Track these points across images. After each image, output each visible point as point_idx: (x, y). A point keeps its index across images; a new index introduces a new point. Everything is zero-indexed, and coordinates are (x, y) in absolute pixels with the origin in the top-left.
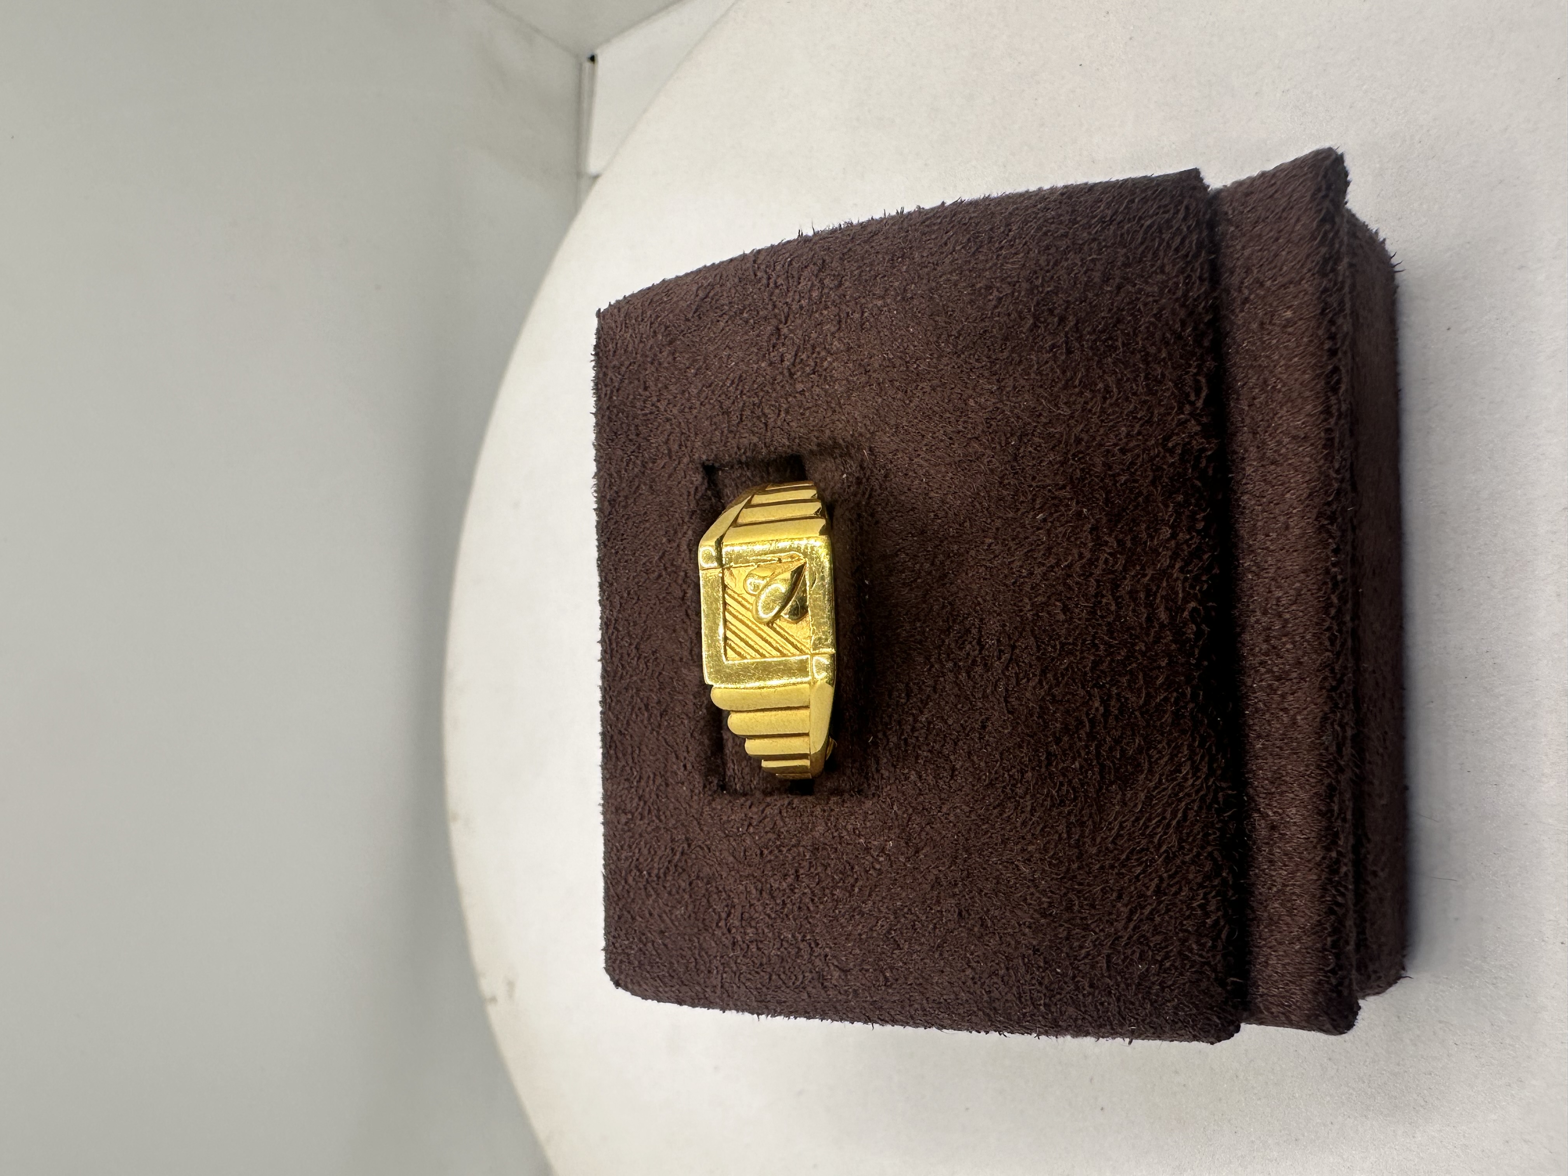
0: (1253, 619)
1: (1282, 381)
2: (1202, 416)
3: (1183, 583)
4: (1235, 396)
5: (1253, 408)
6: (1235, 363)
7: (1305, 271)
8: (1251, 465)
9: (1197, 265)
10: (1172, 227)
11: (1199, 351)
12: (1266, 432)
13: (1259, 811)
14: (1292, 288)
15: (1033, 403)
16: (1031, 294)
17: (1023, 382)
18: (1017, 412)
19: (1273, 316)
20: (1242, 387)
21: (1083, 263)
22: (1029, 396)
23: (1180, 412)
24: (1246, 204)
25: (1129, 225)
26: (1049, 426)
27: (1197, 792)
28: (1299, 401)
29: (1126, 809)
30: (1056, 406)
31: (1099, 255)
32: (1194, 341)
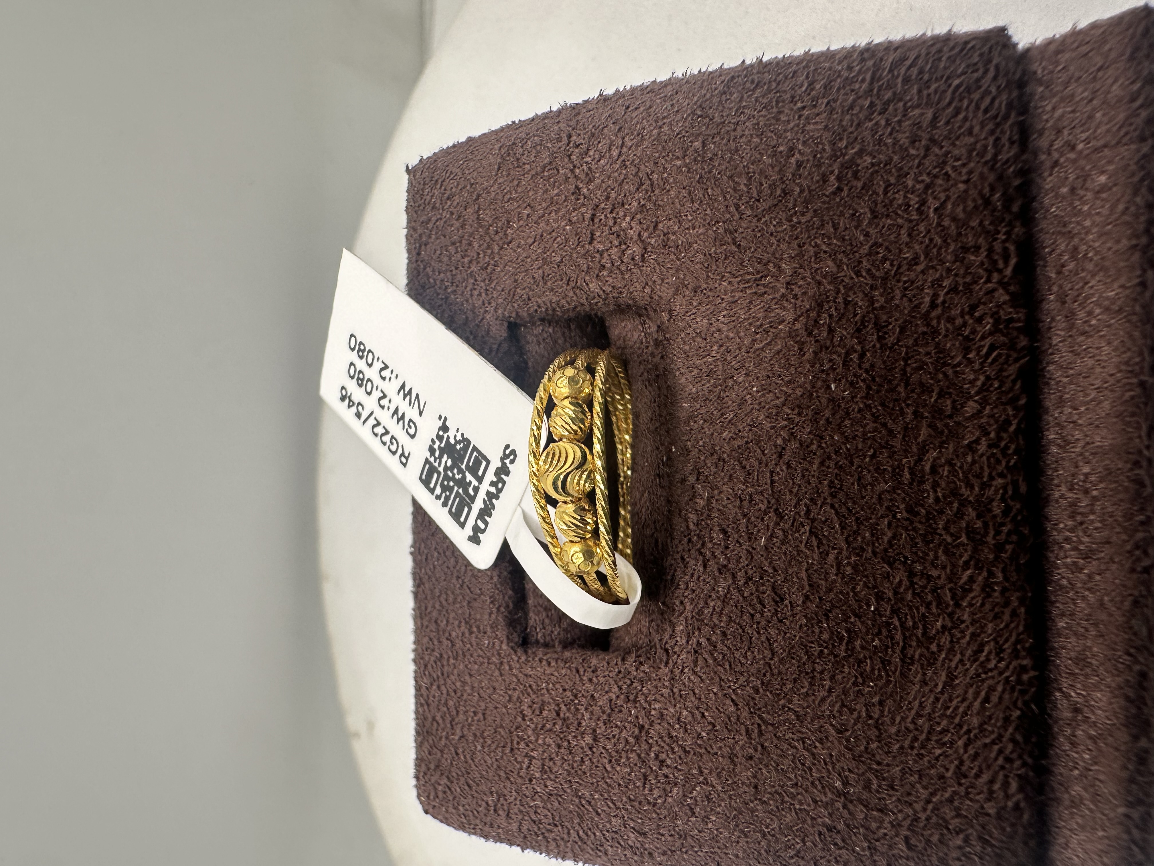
1: (1094, 249)
2: (1010, 285)
3: (988, 458)
4: (1041, 263)
5: (1061, 276)
6: (1042, 229)
7: (1122, 134)
8: (1057, 335)
9: (1007, 127)
10: (980, 87)
11: (1008, 217)
12: (1076, 301)
13: (1061, 691)
14: (1107, 153)
15: (835, 270)
16: (834, 157)
17: (824, 247)
18: (818, 278)
19: (1085, 180)
20: (1050, 253)
21: (888, 123)
22: (830, 263)
23: (988, 281)
24: (1057, 63)
25: (936, 85)
26: (851, 293)
27: (1001, 674)
28: (1112, 272)
29: (927, 689)
30: (858, 274)
31: (904, 116)
32: (1004, 206)
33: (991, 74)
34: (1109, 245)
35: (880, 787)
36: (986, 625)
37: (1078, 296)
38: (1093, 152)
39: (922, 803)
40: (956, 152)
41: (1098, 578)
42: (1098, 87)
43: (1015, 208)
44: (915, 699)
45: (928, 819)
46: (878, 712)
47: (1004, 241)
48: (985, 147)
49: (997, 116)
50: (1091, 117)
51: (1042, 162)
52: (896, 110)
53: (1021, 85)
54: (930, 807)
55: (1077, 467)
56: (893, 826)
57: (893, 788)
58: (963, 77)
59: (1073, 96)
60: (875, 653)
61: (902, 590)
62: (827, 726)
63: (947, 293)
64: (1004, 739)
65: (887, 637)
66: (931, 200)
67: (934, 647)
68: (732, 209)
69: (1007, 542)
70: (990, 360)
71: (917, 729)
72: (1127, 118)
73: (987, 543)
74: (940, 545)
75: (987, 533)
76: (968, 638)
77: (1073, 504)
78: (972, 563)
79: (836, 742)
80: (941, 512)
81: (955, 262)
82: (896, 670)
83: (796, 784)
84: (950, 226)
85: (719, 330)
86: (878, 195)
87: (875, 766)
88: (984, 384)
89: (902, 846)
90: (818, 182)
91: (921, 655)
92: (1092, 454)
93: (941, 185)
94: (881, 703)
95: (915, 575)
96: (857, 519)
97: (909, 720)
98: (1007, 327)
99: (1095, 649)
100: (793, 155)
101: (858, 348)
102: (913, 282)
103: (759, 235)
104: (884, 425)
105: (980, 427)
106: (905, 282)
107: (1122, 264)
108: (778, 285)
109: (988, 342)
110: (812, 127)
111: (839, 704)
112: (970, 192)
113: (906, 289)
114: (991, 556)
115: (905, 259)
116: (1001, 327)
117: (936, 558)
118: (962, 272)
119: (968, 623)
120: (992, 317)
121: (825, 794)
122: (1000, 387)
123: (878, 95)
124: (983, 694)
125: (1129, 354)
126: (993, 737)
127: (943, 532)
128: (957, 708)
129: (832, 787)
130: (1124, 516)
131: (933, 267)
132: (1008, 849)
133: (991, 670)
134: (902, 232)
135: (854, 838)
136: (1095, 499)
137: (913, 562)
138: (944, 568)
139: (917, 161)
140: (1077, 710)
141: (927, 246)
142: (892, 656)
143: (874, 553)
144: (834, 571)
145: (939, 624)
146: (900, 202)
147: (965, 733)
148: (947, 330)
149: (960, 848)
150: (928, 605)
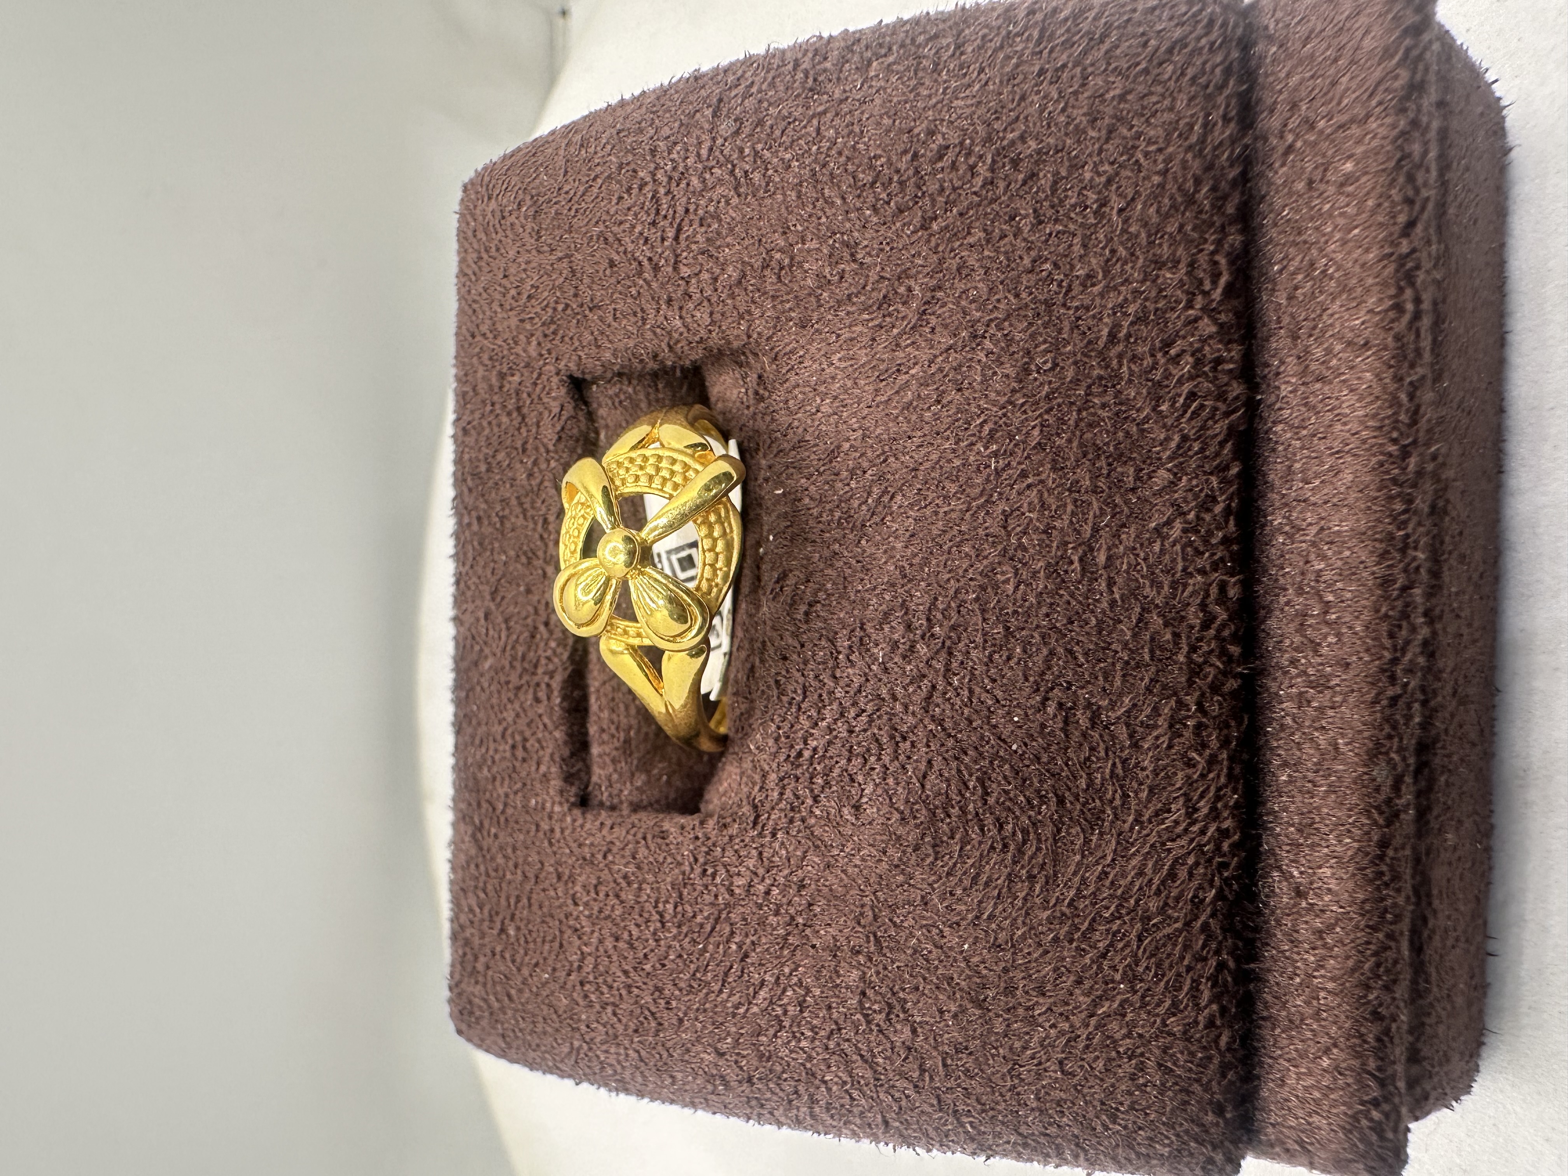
0: (1283, 600)
1: (1336, 263)
3: (1183, 549)
4: (1270, 286)
5: (1294, 302)
6: (1271, 240)
7: (1374, 103)
8: (1288, 382)
9: (1221, 100)
12: (1311, 336)
13: (1279, 868)
14: (1355, 130)
32: (1213, 206)
66: (1114, 197)
70: (1188, 415)
88: (1179, 447)
105: (1172, 505)
109: (1186, 388)
122: (1202, 450)
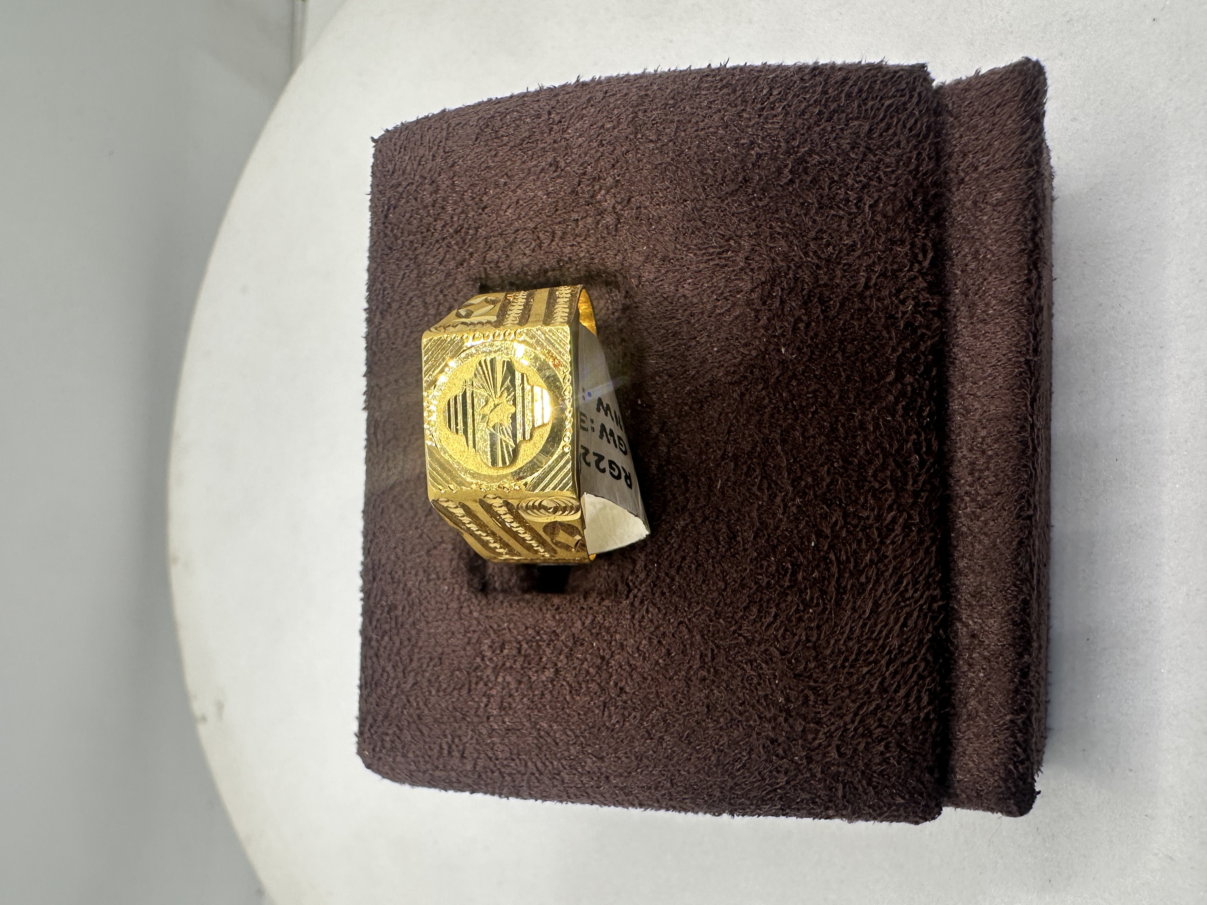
2: (927, 275)
10: (906, 109)
11: (926, 219)
15: (786, 249)
16: (788, 153)
17: (778, 229)
18: (772, 255)
19: (985, 195)
20: (957, 255)
21: (833, 131)
22: (783, 243)
23: (911, 270)
24: (964, 99)
25: (873, 103)
26: (800, 271)
27: (916, 602)
28: (1006, 270)
29: (856, 615)
30: (806, 254)
31: (847, 125)
33: (915, 100)
34: (1003, 249)
35: (816, 702)
36: (905, 560)
37: (978, 290)
38: (992, 172)
39: (851, 715)
40: (887, 160)
41: (992, 523)
42: (997, 120)
43: (932, 213)
44: (846, 624)
45: (856, 729)
46: (816, 636)
47: (924, 238)
48: (910, 158)
49: (919, 136)
50: (990, 145)
51: (951, 180)
52: (840, 119)
53: (937, 113)
54: (858, 718)
55: (976, 431)
56: (827, 738)
57: (827, 704)
58: (893, 100)
59: (976, 126)
60: (814, 584)
61: (838, 528)
62: (772, 649)
63: (878, 277)
64: (918, 659)
65: (824, 569)
67: (863, 579)
68: (700, 190)
69: (922, 490)
71: (847, 650)
72: (1019, 147)
73: (906, 490)
74: (869, 491)
75: (907, 483)
76: (890, 570)
77: (972, 463)
78: (895, 507)
79: (780, 664)
80: (870, 462)
81: (884, 252)
82: (831, 598)
83: (743, 703)
84: (882, 221)
85: (684, 296)
86: (823, 189)
87: (812, 683)
89: (834, 754)
90: (774, 172)
91: (853, 585)
92: (988, 420)
93: (875, 186)
94: (819, 627)
95: (849, 516)
96: (801, 466)
97: (842, 642)
98: (924, 310)
99: (989, 583)
100: (753, 149)
101: (805, 318)
102: (850, 265)
103: (722, 214)
104: (825, 386)
106: (845, 265)
107: (1014, 264)
108: (738, 259)
110: (770, 126)
111: (783, 628)
112: (898, 195)
113: (845, 271)
114: (910, 501)
115: (844, 245)
116: (921, 309)
117: (866, 501)
118: (891, 259)
119: (891, 557)
120: (913, 299)
121: (769, 710)
123: (825, 105)
124: (902, 619)
125: (1018, 337)
126: (909, 656)
127: (872, 479)
128: (881, 632)
129: (775, 703)
130: (1013, 472)
131: (867, 254)
132: (920, 754)
133: (909, 599)
134: (843, 222)
135: (793, 750)
136: (990, 457)
137: (847, 505)
138: (873, 510)
139: (856, 164)
140: (974, 636)
141: (863, 236)
142: (828, 587)
143: (816, 496)
144: (781, 511)
145: (868, 558)
146: (841, 197)
147: (887, 654)
148: (878, 307)
149: (882, 753)
150: (859, 542)
